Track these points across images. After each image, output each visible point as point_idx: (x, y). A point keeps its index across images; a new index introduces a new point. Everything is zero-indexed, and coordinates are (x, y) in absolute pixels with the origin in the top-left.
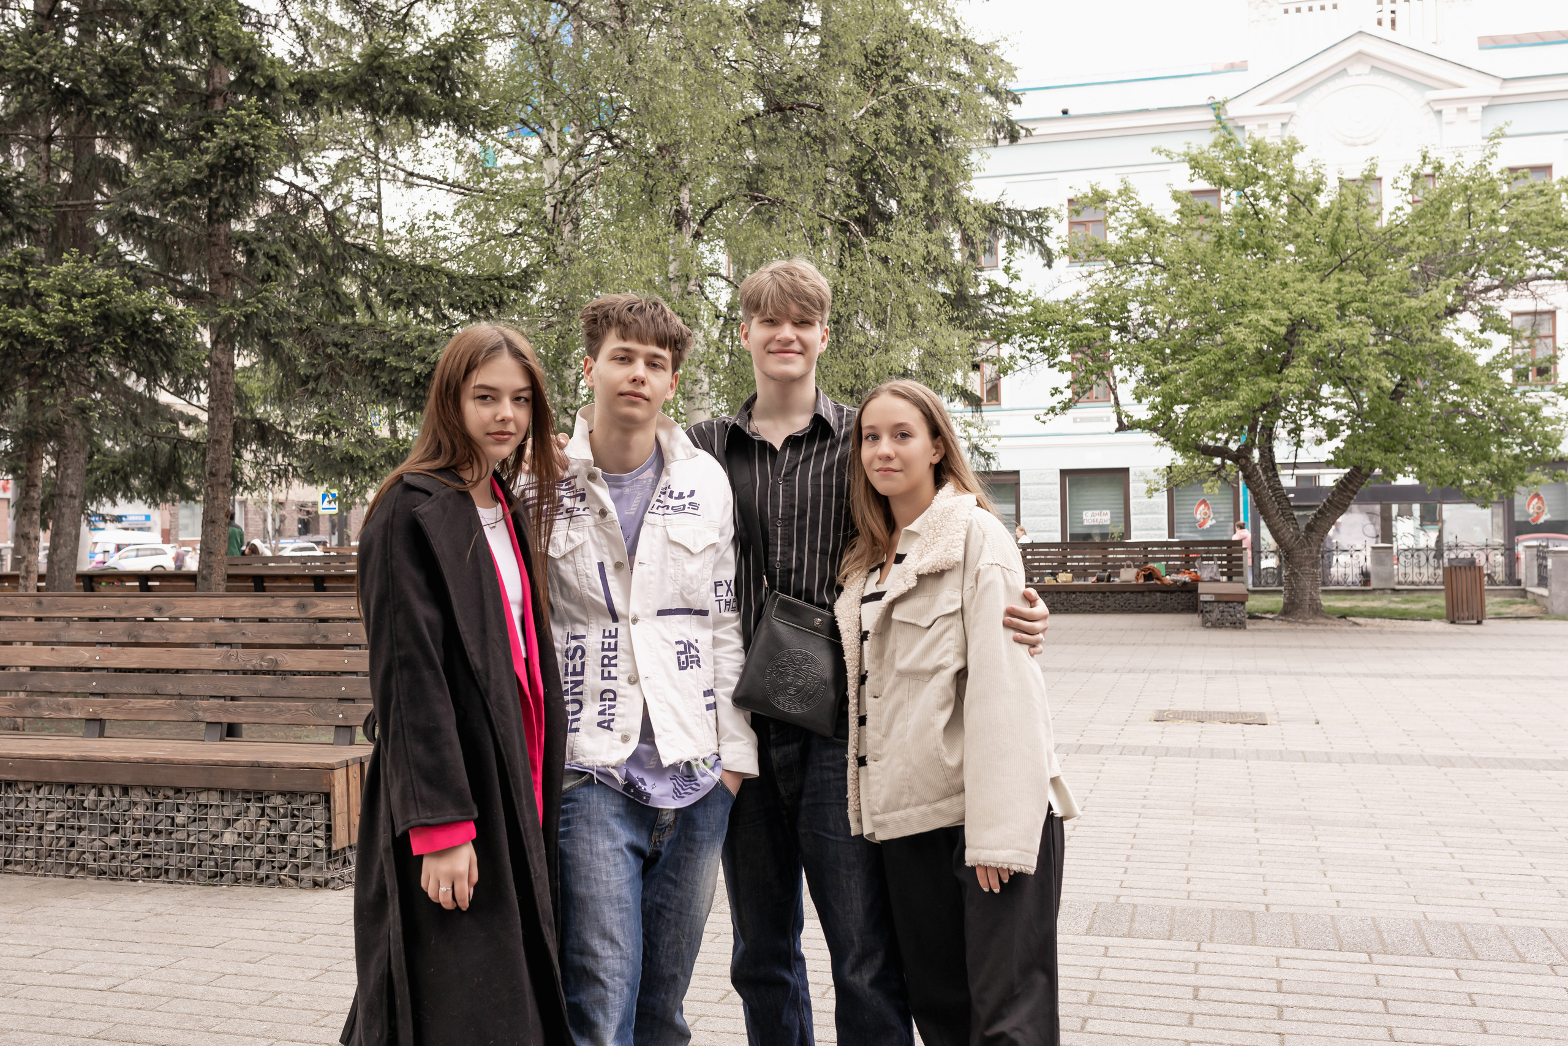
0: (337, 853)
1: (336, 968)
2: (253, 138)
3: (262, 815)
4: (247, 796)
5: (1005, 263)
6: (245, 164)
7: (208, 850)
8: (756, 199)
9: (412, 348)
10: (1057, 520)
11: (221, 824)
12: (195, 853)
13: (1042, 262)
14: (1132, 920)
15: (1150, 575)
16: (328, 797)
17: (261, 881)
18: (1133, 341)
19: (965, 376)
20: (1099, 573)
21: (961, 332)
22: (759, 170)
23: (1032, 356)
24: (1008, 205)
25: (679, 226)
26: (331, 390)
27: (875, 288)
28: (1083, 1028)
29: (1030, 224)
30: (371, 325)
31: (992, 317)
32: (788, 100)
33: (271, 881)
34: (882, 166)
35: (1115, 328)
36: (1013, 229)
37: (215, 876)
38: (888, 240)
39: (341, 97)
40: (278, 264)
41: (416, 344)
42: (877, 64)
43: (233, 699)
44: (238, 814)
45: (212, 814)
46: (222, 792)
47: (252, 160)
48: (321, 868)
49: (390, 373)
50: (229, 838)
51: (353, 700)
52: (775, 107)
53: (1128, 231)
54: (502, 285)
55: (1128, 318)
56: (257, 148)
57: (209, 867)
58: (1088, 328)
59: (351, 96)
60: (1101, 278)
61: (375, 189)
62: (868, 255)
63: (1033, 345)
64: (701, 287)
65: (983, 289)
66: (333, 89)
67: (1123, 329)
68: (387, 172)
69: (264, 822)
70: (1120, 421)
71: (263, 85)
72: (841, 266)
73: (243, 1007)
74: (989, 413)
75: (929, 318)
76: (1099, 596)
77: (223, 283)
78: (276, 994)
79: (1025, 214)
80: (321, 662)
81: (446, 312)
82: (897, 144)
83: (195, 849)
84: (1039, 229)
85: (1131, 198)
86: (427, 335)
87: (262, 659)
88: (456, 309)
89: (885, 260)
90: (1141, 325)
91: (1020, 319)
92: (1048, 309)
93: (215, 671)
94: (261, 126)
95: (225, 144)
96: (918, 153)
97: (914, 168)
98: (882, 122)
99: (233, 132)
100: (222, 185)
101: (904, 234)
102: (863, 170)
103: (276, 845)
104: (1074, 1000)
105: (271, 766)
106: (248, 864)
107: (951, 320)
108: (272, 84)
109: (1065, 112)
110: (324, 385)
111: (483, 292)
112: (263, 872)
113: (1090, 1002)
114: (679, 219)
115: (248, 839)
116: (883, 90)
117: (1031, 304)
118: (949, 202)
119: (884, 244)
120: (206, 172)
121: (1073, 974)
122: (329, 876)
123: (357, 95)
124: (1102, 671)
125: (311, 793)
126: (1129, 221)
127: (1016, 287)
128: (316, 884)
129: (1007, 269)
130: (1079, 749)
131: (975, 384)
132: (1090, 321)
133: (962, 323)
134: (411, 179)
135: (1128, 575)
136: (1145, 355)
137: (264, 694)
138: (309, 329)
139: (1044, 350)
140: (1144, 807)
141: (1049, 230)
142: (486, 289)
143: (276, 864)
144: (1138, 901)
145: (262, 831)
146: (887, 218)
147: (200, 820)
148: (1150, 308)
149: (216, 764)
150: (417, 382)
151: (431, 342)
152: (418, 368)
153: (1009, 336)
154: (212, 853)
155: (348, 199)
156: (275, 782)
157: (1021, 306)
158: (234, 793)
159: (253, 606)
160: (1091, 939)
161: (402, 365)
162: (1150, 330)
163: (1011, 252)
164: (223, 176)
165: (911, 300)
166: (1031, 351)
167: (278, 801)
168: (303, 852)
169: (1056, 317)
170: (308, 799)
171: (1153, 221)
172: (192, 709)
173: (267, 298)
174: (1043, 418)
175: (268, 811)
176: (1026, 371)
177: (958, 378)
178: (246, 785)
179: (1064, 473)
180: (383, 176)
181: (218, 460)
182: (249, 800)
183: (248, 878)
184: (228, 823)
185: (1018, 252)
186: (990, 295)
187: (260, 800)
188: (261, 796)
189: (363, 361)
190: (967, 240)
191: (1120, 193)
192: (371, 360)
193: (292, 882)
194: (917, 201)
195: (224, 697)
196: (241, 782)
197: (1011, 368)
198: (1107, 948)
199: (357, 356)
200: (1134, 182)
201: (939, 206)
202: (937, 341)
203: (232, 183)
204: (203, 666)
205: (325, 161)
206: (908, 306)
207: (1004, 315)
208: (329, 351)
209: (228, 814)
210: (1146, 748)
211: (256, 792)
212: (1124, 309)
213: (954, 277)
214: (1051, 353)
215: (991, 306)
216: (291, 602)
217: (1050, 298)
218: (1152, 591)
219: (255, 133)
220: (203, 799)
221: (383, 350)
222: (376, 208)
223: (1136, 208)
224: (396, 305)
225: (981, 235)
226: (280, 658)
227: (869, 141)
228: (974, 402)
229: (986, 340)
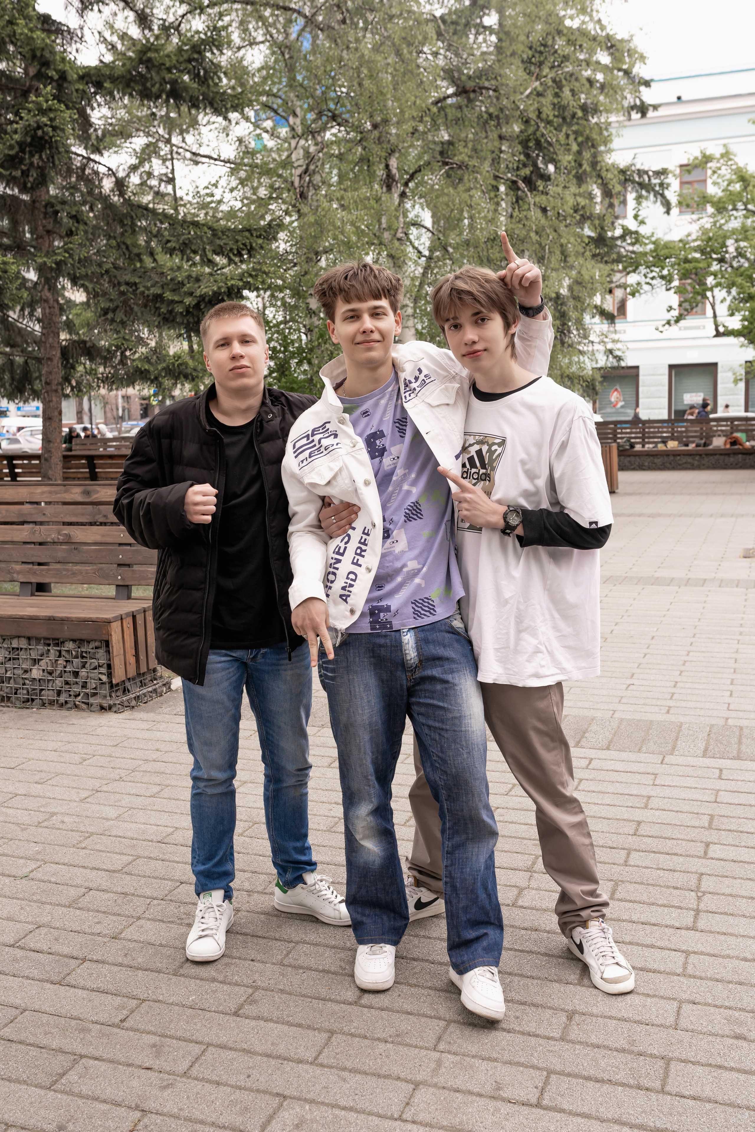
0: (117, 685)
1: (105, 788)
2: (51, 120)
3: (60, 656)
4: (48, 642)
5: (635, 212)
6: (46, 141)
7: (21, 682)
8: (447, 164)
9: (183, 284)
10: (666, 400)
11: (29, 662)
12: (12, 684)
13: (663, 210)
14: (740, 743)
15: (735, 442)
16: (107, 643)
17: (62, 705)
18: (729, 270)
19: (603, 299)
20: (697, 441)
21: (602, 266)
22: (450, 143)
23: (654, 282)
24: (639, 166)
25: (389, 188)
26: (125, 319)
27: (537, 233)
28: (706, 853)
29: (655, 181)
30: (153, 268)
31: (624, 254)
32: (470, 85)
33: (69, 706)
34: (543, 135)
35: (716, 259)
36: (642, 185)
37: (28, 700)
38: (547, 194)
39: (120, 87)
40: (78, 222)
41: (186, 281)
42: (541, 53)
43: (40, 564)
44: (42, 655)
45: (23, 655)
46: (29, 639)
47: (51, 138)
48: (105, 697)
49: (168, 305)
50: (36, 673)
51: (129, 565)
52: (462, 91)
53: (728, 185)
54: (252, 235)
55: (727, 252)
56: (54, 128)
57: (23, 694)
58: (696, 260)
59: (128, 85)
60: (707, 222)
61: (170, 167)
62: (532, 206)
63: (654, 274)
64: (406, 234)
65: (618, 232)
66: (114, 79)
67: (721, 260)
68: (179, 154)
69: (61, 661)
70: (717, 330)
71: (56, 77)
72: (511, 216)
73: (23, 827)
74: (619, 325)
75: (577, 254)
76: (697, 458)
77: (46, 238)
78: (53, 814)
79: (651, 173)
80: (103, 536)
81: (210, 257)
82: (555, 116)
83: (12, 681)
84: (661, 185)
85: (730, 160)
86: (194, 275)
87: (59, 534)
88: (217, 254)
89: (544, 210)
90: (734, 257)
91: (645, 254)
92: (667, 246)
93: (25, 543)
94: (56, 110)
95: (29, 125)
96: (570, 125)
97: (568, 136)
98: (543, 100)
99: (35, 115)
100: (30, 158)
101: (559, 190)
102: (528, 140)
103: (71, 679)
104: (697, 824)
105: (63, 620)
106: (51, 692)
107: (594, 256)
108: (63, 77)
109: (679, 98)
110: (120, 315)
111: (237, 241)
112: (62, 699)
113: (710, 827)
114: (389, 182)
115: (50, 673)
116: (544, 73)
117: (654, 243)
118: (594, 164)
119: (544, 197)
120: (17, 148)
121: (695, 797)
122: (111, 703)
123: (132, 84)
124: (701, 516)
125: (95, 641)
126: (728, 177)
127: (643, 230)
128: (102, 708)
129: (636, 217)
130: (688, 582)
131: (610, 304)
132: (697, 255)
133: (602, 258)
134: (196, 158)
135: (718, 442)
136: (739, 280)
137: (61, 560)
138: (107, 271)
139: (663, 277)
140: (741, 634)
141: (669, 185)
142: (240, 238)
143: (72, 693)
144: (743, 723)
145: (60, 668)
146: (546, 178)
147: (14, 659)
148: (742, 244)
149: (22, 618)
150: (188, 312)
151: (198, 280)
152: (188, 301)
153: (637, 268)
154: (24, 684)
155: (150, 174)
156: (66, 632)
157: (646, 244)
158: (38, 640)
159: (50, 492)
160: (707, 762)
161: (176, 298)
162: (742, 260)
163: (639, 203)
164: (30, 152)
165: (563, 241)
166: (653, 278)
167: (70, 645)
168: (92, 684)
169: (673, 252)
170: (93, 645)
171: (747, 177)
172: (9, 572)
173: (72, 249)
174: (661, 329)
175: (63, 653)
176: (649, 294)
177: (597, 300)
178: (45, 634)
179: (671, 367)
180: (175, 156)
181: (50, 373)
182: (49, 645)
183: (52, 703)
184: (35, 662)
185: (645, 203)
186: (623, 237)
187: (57, 645)
188: (58, 642)
189: (148, 296)
190: (607, 193)
191: (722, 156)
192: (154, 295)
193: (84, 706)
194: (569, 162)
195: (33, 563)
196: (42, 632)
197: (638, 291)
198: (721, 770)
199: (143, 292)
200: (733, 148)
201: (586, 167)
202: (583, 272)
203: (37, 157)
204: (15, 539)
205: (133, 146)
206: (562, 245)
207: (633, 252)
208: (122, 289)
209: (34, 655)
210: (739, 581)
211: (54, 639)
212: (724, 245)
213: (597, 222)
214: (668, 279)
215: (624, 244)
216: (78, 490)
217: (668, 238)
218: (736, 453)
219: (52, 115)
220: (15, 644)
221: (162, 287)
222: (171, 181)
223: (734, 167)
224: (171, 252)
225: (618, 188)
226: (72, 533)
227: (533, 116)
228: (609, 317)
229: (620, 271)
